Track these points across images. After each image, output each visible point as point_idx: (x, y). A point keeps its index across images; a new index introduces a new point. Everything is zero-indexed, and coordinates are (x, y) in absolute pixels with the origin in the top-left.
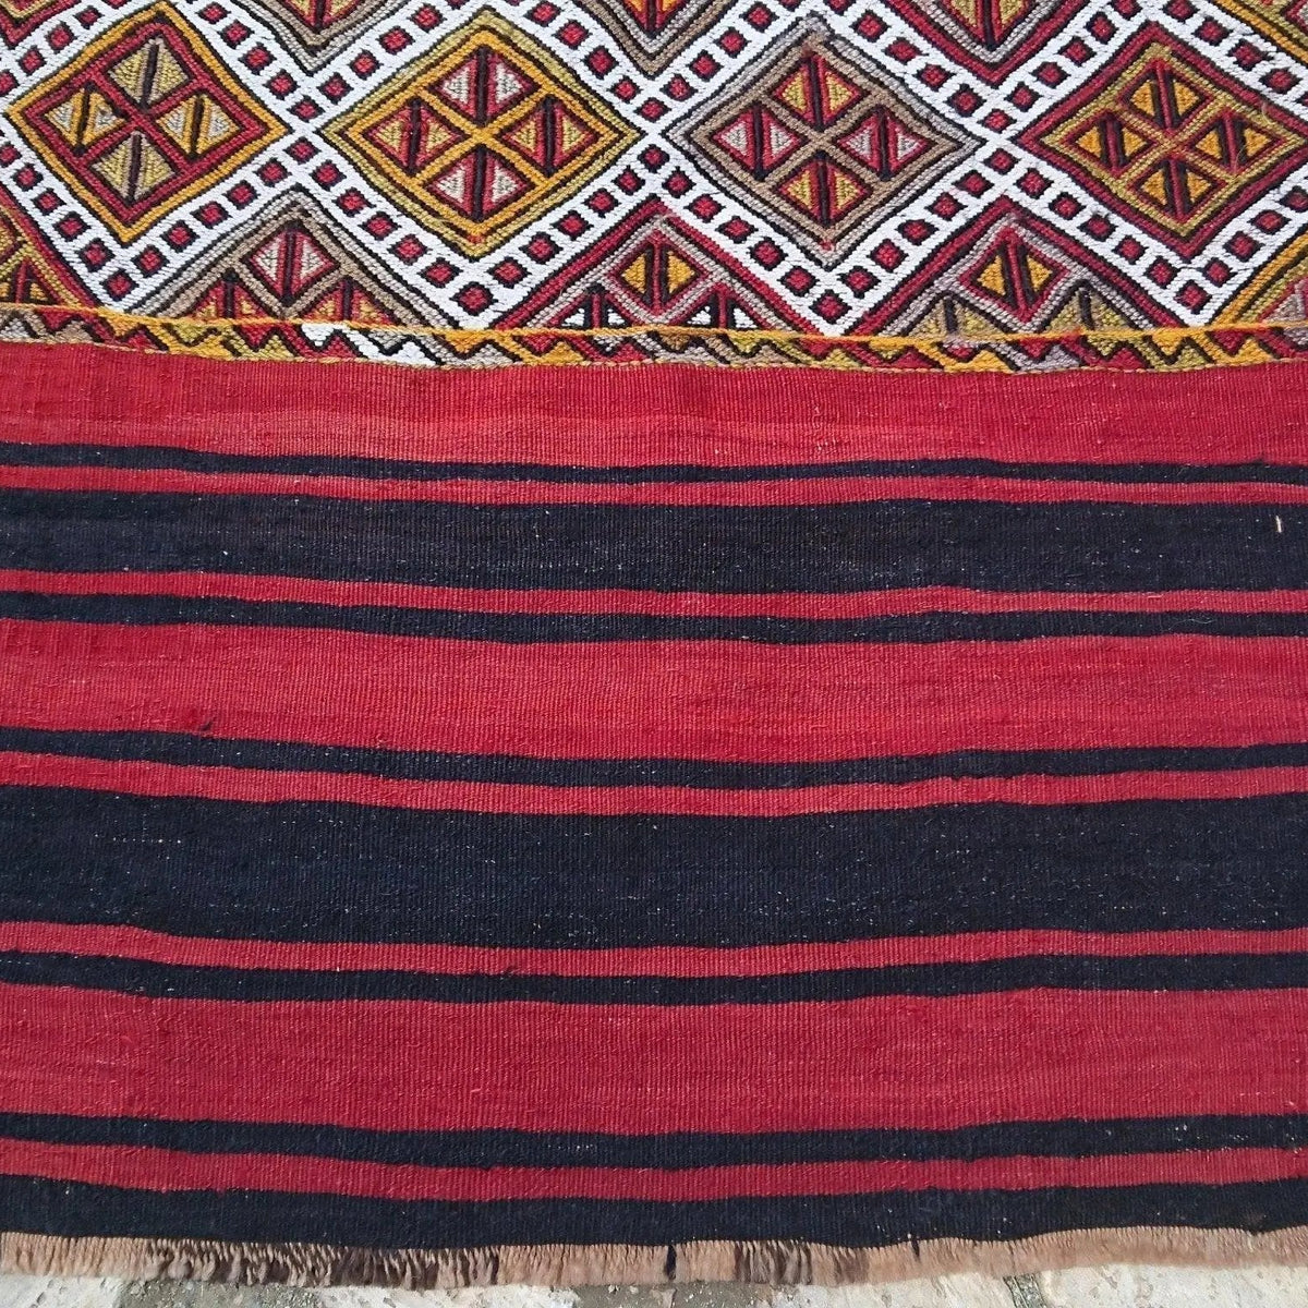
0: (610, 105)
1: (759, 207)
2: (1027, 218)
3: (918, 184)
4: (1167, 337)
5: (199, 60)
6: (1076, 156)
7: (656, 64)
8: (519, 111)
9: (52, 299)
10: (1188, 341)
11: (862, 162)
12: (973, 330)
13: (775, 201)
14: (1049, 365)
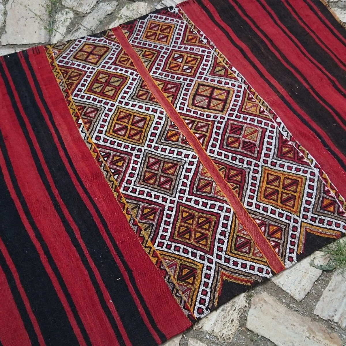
0: (146, 140)
1: (141, 170)
2: (162, 211)
3: (160, 191)
4: (150, 243)
6: (180, 213)
7: (159, 143)
8: (137, 128)
9: (69, 89)
10: (151, 248)
11: (159, 181)
12: (133, 213)
13: (143, 172)
14: (133, 227)
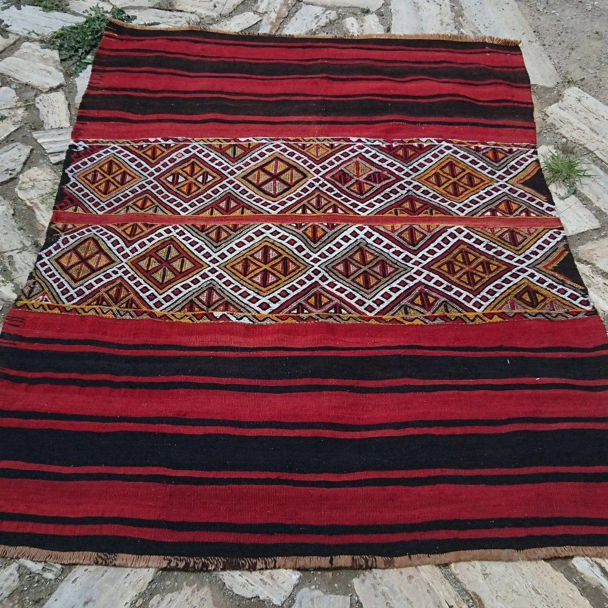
0: (303, 260)
1: (348, 285)
2: (427, 286)
3: (394, 278)
4: (471, 315)
5: (183, 249)
6: (441, 271)
7: (316, 250)
8: (277, 261)
9: (138, 307)
10: (477, 316)
11: (378, 274)
12: (412, 314)
13: (352, 283)
14: (436, 322)
